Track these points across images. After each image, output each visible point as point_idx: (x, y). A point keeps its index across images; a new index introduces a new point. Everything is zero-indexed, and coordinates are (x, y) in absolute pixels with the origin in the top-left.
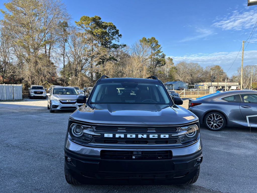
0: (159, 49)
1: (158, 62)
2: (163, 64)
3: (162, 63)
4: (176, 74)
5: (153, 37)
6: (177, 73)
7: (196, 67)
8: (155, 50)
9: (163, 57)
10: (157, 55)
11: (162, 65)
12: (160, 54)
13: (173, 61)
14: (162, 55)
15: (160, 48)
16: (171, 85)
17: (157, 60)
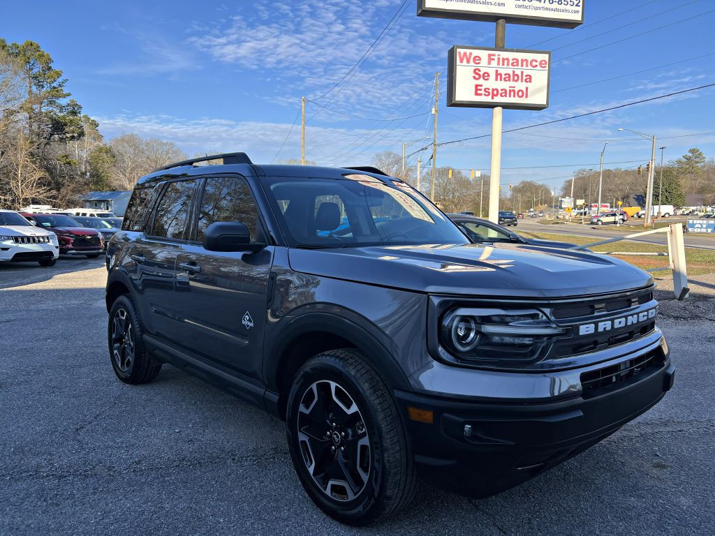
0: (55, 84)
1: (58, 126)
2: (76, 135)
3: (73, 132)
4: (114, 169)
5: (33, 41)
6: (114, 166)
7: (168, 153)
8: (43, 87)
9: (74, 113)
10: (51, 103)
11: (73, 137)
12: (63, 102)
13: (98, 128)
14: (68, 105)
15: (60, 80)
16: (104, 201)
17: (51, 118)
